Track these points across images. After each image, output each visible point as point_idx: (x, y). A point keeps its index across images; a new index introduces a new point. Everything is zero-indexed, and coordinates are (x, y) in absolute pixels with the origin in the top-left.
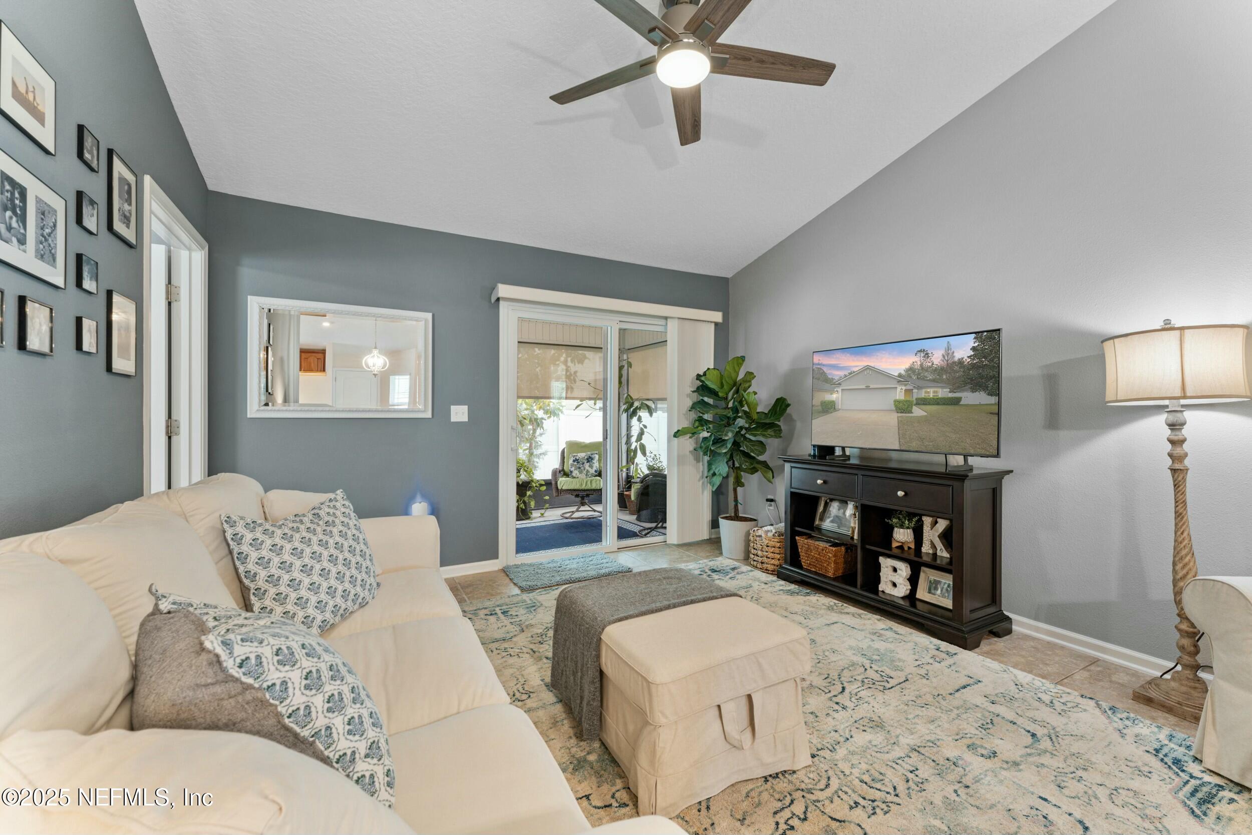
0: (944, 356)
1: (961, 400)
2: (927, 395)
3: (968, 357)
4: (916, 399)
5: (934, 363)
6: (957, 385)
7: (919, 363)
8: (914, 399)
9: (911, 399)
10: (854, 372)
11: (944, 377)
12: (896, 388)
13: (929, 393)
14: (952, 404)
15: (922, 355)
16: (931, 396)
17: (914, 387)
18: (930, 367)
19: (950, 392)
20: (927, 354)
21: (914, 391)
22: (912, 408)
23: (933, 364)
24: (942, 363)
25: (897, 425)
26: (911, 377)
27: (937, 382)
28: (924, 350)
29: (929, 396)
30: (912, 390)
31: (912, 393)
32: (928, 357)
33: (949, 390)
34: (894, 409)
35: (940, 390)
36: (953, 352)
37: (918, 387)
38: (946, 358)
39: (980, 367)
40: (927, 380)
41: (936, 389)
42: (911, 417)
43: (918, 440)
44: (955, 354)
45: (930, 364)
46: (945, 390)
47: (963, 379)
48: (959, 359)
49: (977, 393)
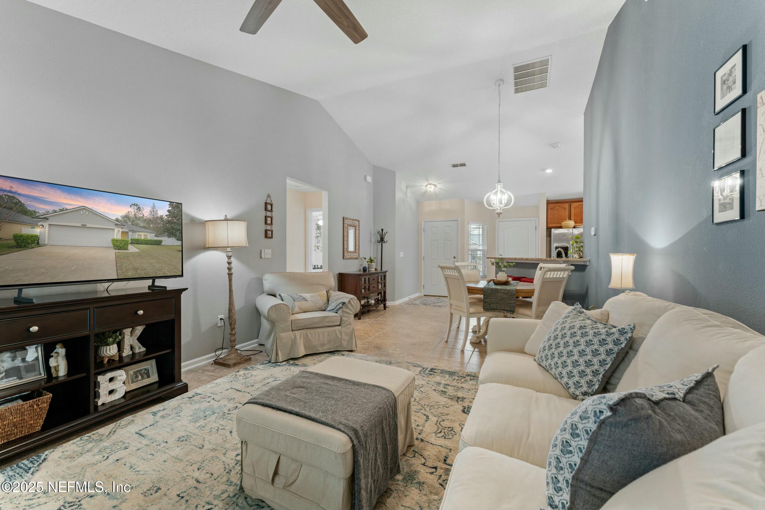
0: (151, 212)
1: (162, 242)
2: (139, 237)
3: (166, 215)
4: (131, 239)
5: (145, 215)
6: (159, 232)
7: (133, 213)
8: (130, 239)
9: (127, 239)
10: (67, 210)
11: (151, 226)
12: (114, 229)
13: (141, 235)
14: (156, 245)
15: (136, 208)
16: (143, 238)
17: (130, 230)
18: (142, 218)
19: (155, 236)
20: (139, 208)
21: (129, 233)
22: (128, 246)
23: (143, 216)
24: (150, 216)
25: (115, 259)
26: (127, 223)
27: (147, 229)
28: (137, 205)
29: (141, 238)
30: (128, 232)
31: (128, 234)
32: (140, 210)
33: (154, 235)
34: (112, 246)
35: (149, 234)
36: (157, 211)
37: (133, 230)
38: (153, 213)
39: (172, 223)
40: (139, 226)
41: (146, 234)
42: (127, 253)
43: (133, 270)
44: (158, 212)
45: (141, 216)
46: (152, 235)
47: (163, 229)
48: (161, 216)
49: (171, 238)
